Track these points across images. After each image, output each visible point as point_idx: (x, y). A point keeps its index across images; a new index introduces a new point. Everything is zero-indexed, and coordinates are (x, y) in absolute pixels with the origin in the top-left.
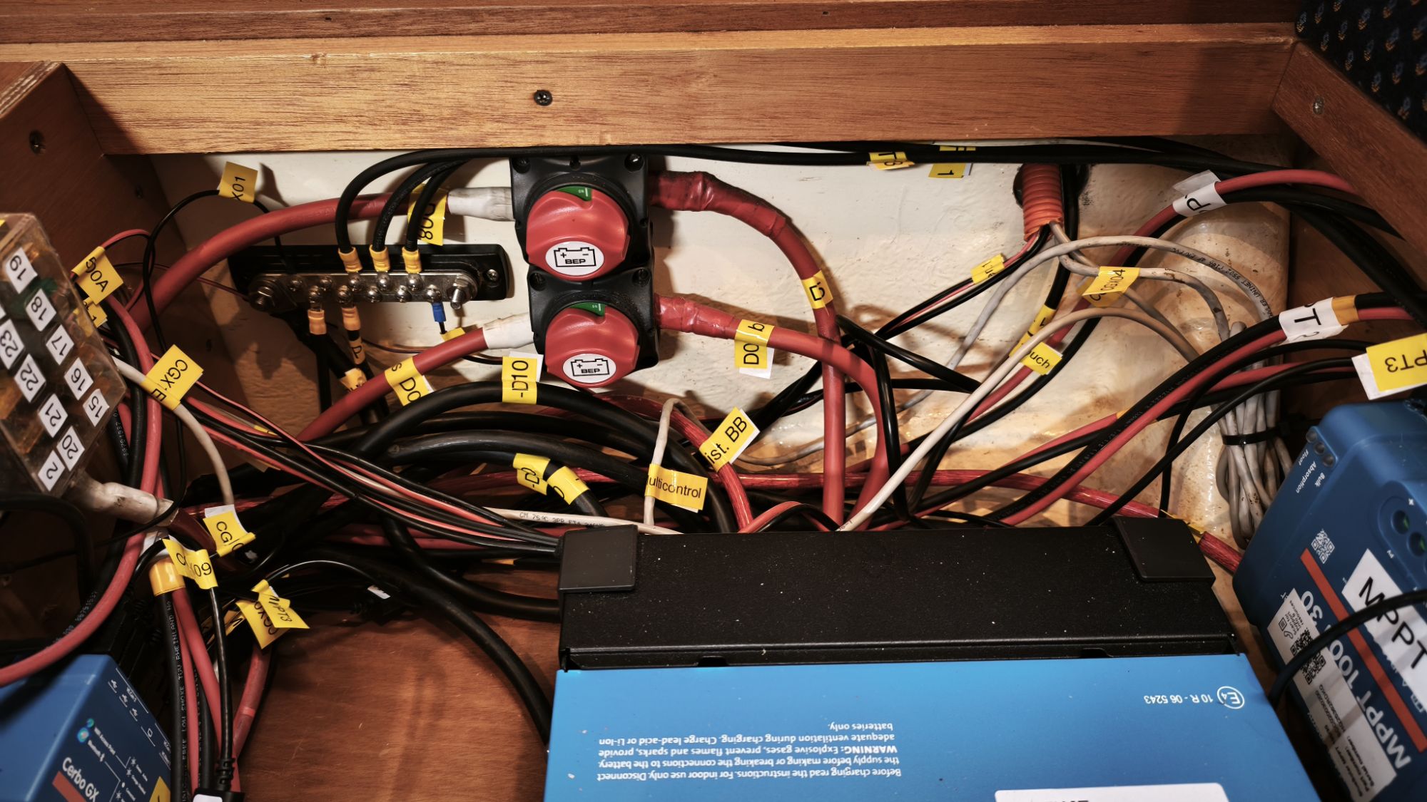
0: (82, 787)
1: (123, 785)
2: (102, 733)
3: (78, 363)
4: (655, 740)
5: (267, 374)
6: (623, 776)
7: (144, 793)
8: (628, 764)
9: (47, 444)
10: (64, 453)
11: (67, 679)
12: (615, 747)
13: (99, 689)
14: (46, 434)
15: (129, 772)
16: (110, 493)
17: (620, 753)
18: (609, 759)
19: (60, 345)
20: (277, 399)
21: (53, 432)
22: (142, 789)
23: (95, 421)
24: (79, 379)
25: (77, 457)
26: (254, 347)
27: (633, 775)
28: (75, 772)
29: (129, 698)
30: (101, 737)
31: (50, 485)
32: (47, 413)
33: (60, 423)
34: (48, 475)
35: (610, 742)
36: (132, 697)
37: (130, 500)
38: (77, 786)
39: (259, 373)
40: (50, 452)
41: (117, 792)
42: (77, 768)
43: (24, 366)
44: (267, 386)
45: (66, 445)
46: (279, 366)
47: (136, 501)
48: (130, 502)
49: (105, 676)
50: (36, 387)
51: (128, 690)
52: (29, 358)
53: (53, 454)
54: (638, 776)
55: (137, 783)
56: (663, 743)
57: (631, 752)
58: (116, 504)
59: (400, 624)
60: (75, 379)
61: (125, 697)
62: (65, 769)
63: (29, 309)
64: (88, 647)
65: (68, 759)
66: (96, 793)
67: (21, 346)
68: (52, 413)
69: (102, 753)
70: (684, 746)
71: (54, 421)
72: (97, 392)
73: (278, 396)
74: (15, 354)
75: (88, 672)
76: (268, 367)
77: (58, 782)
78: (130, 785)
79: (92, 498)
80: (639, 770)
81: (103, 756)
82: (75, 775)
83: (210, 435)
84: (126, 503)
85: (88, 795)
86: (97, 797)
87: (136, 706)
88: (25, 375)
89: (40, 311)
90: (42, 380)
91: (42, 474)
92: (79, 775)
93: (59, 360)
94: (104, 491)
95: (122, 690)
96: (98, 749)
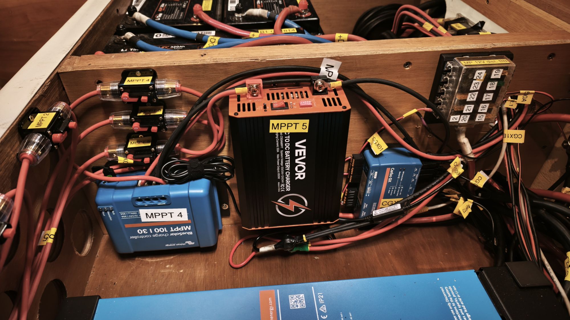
0: (390, 176)
1: (396, 188)
2: (404, 174)
3: (488, 105)
4: (462, 303)
5: (550, 171)
6: (445, 295)
7: (397, 196)
8: (450, 296)
9: (461, 113)
10: (462, 118)
11: (412, 159)
12: (454, 291)
13: (412, 167)
14: (463, 111)
15: (399, 188)
16: (464, 139)
17: (453, 293)
18: (449, 290)
19: (488, 97)
20: (545, 180)
21: (464, 112)
22: (397, 195)
23: (477, 120)
24: (483, 108)
25: (463, 122)
26: (556, 160)
27: (446, 298)
28: (392, 173)
29: (416, 176)
30: (403, 174)
31: (451, 120)
32: (468, 107)
33: (468, 112)
34: (453, 119)
35: (455, 289)
36: (416, 177)
37: (466, 146)
38: (389, 175)
39: (549, 168)
40: (459, 115)
41: (393, 187)
42: (393, 172)
43: (474, 93)
44: (547, 174)
45: (464, 117)
46: (556, 171)
47: (466, 148)
48: (465, 146)
49: (417, 166)
50: (472, 100)
51: (417, 175)
52: (477, 93)
53: (459, 116)
54: (447, 299)
55: (398, 192)
56: (463, 306)
57: (454, 296)
58: (462, 143)
59: (488, 254)
60: (483, 107)
61: (415, 175)
62: (391, 169)
63: (489, 83)
64: (422, 159)
65: (394, 169)
66: (390, 181)
67: (478, 89)
68: (469, 108)
69: (399, 177)
70: (465, 313)
71: (467, 110)
72: (485, 115)
73: (546, 179)
74: (475, 89)
75: (416, 162)
76: (553, 169)
77: (388, 169)
78: (397, 190)
79: (460, 137)
80: (449, 299)
81: (399, 178)
82: (391, 173)
83: (504, 157)
84: (464, 145)
85: (389, 179)
86: (390, 182)
87: (415, 180)
88: (472, 95)
89: (492, 86)
90: (475, 100)
91: (452, 117)
92: (392, 174)
93: (484, 100)
94: (463, 138)
95: (416, 173)
96: (400, 175)
